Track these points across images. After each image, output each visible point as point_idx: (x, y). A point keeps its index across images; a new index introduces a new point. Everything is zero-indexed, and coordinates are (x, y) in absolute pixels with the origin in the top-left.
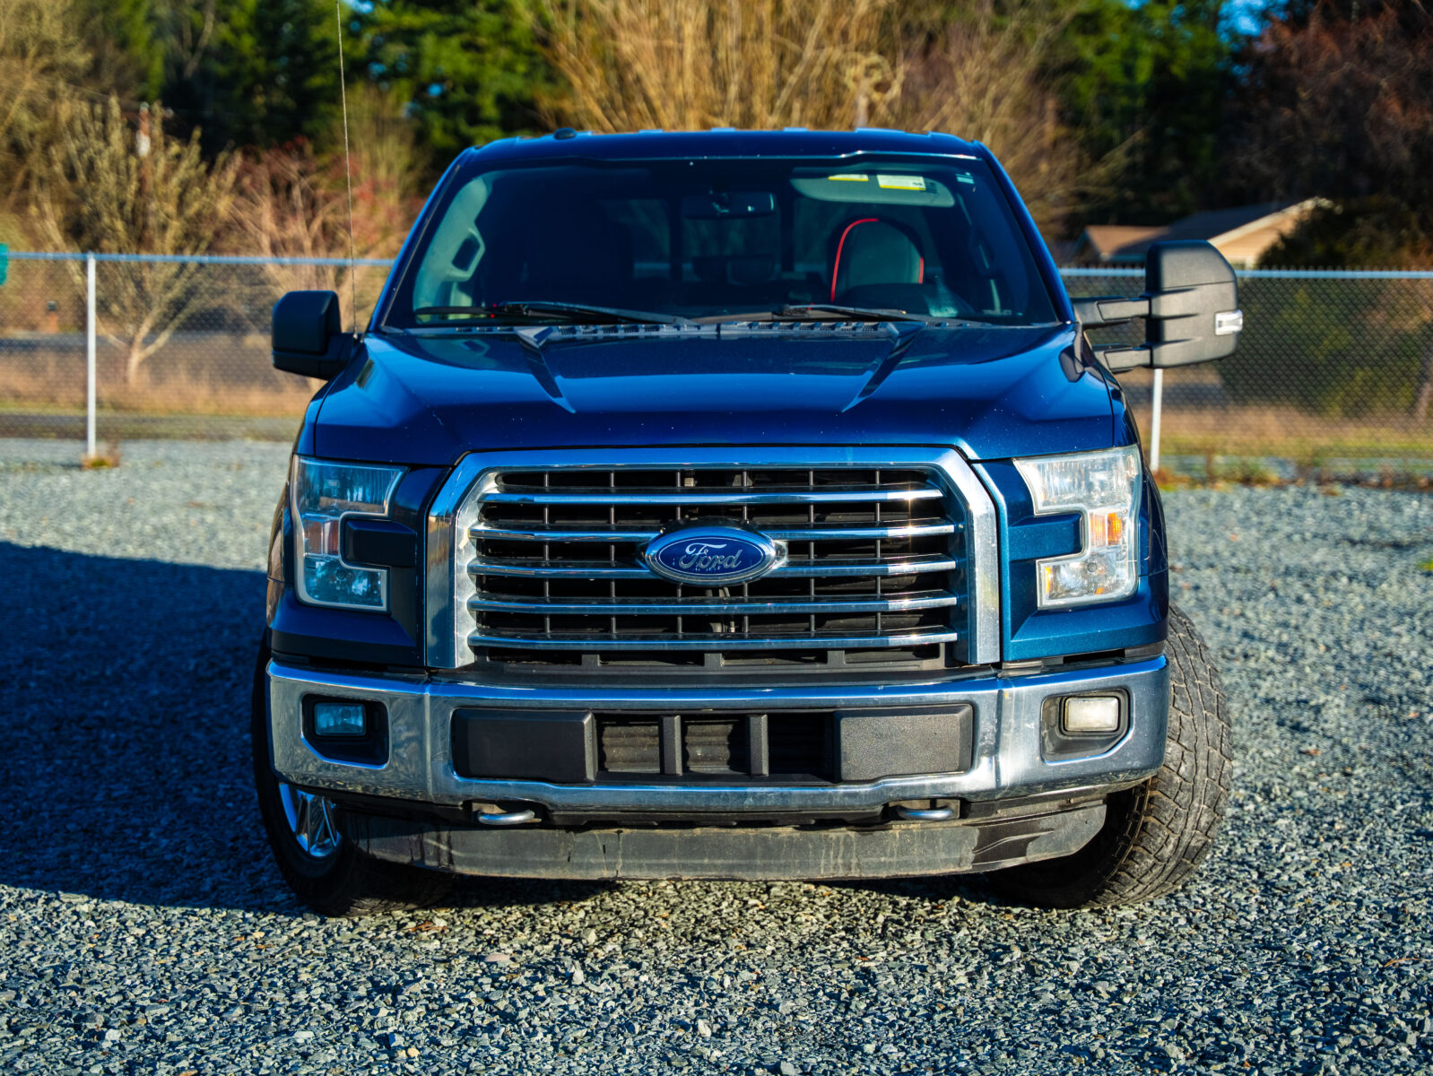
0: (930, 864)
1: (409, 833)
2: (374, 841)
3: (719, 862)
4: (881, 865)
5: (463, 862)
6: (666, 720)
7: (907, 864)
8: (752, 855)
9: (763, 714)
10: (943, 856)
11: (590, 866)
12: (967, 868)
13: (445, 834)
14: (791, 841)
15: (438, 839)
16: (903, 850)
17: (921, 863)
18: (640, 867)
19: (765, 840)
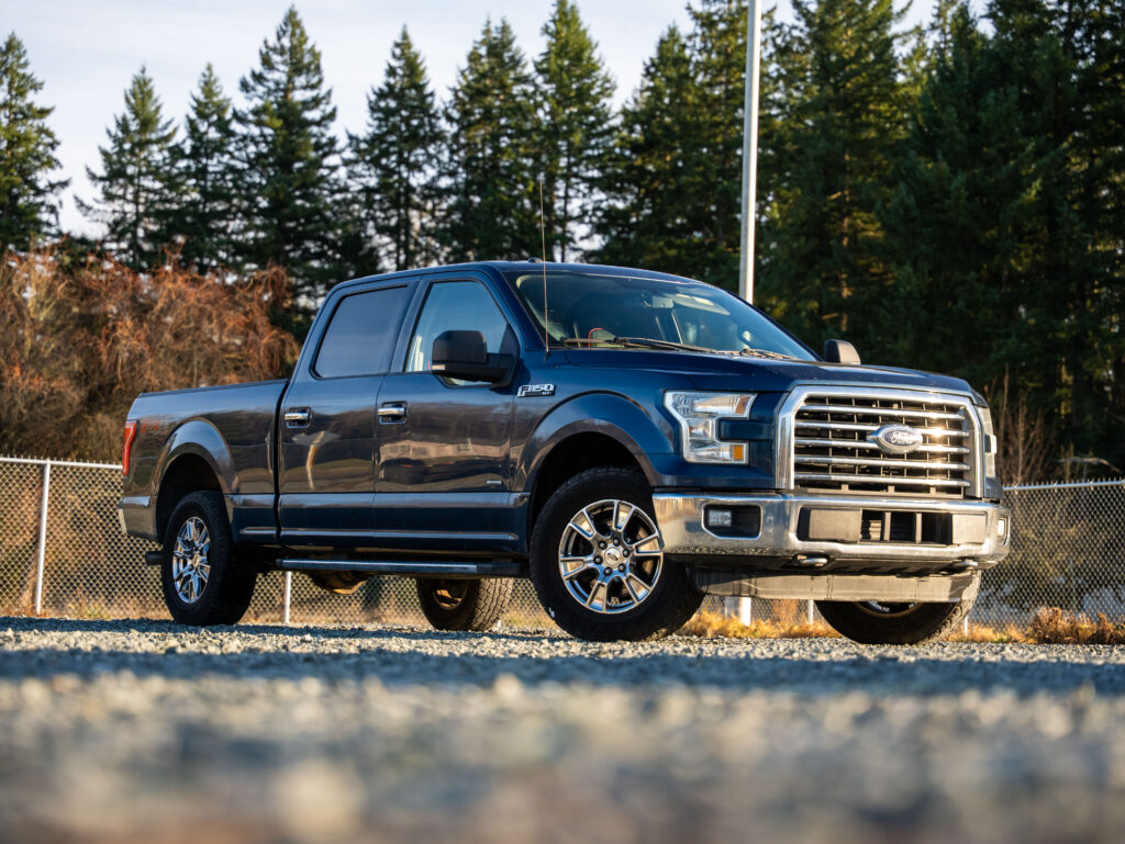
1: (733, 580)
2: (712, 586)
5: (762, 593)
7: (933, 596)
9: (920, 512)
13: (753, 580)
15: (750, 582)
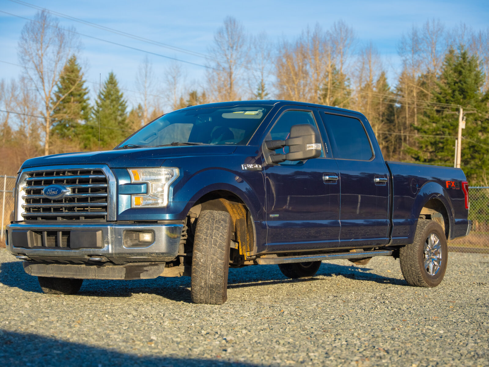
0: (114, 277)
3: (71, 273)
4: (103, 276)
6: (43, 232)
7: (108, 276)
8: (76, 272)
9: (60, 231)
10: (117, 275)
11: (50, 274)
12: (123, 278)
14: (84, 268)
16: (108, 273)
17: (112, 276)
18: (58, 274)
19: (78, 267)
